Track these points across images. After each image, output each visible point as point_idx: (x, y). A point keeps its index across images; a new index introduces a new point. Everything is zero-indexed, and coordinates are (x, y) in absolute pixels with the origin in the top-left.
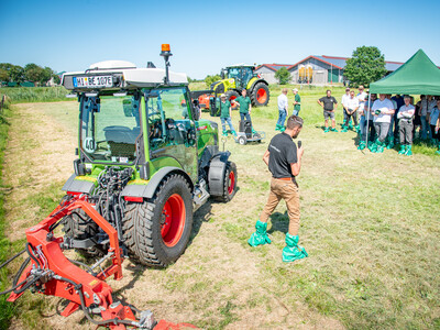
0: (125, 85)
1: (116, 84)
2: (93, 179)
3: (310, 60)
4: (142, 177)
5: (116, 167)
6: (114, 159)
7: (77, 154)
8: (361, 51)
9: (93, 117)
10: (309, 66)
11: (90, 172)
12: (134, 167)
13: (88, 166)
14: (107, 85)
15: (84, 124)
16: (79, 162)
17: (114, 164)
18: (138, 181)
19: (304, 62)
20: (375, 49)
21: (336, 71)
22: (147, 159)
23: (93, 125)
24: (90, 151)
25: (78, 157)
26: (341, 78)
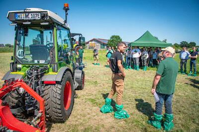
0: (48, 18)
1: (43, 17)
2: (22, 73)
3: (94, 40)
4: (54, 71)
5: (37, 66)
6: (36, 62)
7: (12, 59)
8: (113, 37)
9: (24, 38)
10: (93, 42)
11: (20, 70)
12: (49, 66)
13: (19, 66)
14: (37, 18)
15: (18, 43)
16: (13, 63)
17: (36, 64)
18: (51, 73)
19: (91, 41)
20: (118, 36)
21: (104, 45)
22: (56, 61)
23: (24, 42)
24: (21, 57)
25: (13, 61)
26: (106, 47)
